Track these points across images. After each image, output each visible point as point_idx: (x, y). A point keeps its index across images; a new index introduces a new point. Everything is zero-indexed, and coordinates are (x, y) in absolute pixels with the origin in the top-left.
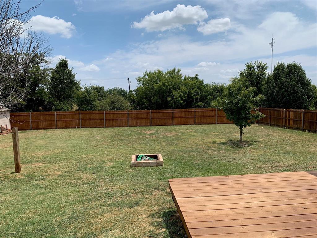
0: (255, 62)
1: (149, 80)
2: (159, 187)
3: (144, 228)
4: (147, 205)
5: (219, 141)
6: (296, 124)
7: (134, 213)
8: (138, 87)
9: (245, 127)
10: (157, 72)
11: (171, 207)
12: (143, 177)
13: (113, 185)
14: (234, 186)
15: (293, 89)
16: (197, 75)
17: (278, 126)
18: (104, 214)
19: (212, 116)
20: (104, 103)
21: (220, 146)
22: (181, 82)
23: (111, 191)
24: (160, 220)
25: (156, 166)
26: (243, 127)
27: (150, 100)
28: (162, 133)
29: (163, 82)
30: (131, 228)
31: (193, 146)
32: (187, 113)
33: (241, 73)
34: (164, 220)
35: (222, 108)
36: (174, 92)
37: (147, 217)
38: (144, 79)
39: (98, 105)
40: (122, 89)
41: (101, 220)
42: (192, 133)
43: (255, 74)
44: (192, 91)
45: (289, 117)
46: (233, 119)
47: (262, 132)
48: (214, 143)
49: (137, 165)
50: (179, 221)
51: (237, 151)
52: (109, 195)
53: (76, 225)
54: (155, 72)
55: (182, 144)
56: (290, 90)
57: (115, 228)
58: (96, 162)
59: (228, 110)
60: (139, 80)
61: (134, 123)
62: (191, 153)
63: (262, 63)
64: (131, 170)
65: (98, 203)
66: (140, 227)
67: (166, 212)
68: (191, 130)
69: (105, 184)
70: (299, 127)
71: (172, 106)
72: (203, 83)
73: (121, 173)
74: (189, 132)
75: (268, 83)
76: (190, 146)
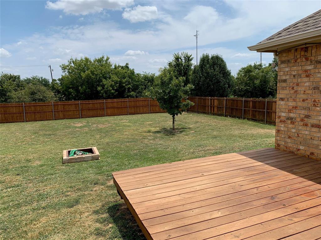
0: (182, 53)
1: (76, 68)
2: (99, 182)
3: (90, 227)
4: (88, 202)
5: (153, 129)
6: (220, 111)
7: (76, 212)
8: (63, 76)
9: (177, 115)
10: (84, 59)
11: (115, 201)
12: (79, 173)
13: (45, 185)
14: (178, 172)
15: (217, 79)
16: (127, 64)
17: (204, 113)
18: (40, 219)
19: (145, 106)
20: (22, 95)
21: (155, 135)
22: (112, 71)
23: (44, 191)
24: (105, 215)
25: (91, 160)
26: (176, 115)
27: (77, 90)
28: (94, 125)
29: (91, 71)
30: (74, 229)
31: (129, 137)
32: (120, 103)
33: (169, 64)
34: (110, 215)
35: (156, 97)
36: (104, 82)
37: (90, 215)
38: (69, 67)
39: (14, 96)
40: (43, 78)
41: (36, 226)
42: (127, 123)
43: (182, 64)
44: (124, 81)
45: (214, 105)
46: (166, 108)
47: (191, 119)
48: (149, 132)
49: (70, 161)
50: (126, 214)
51: (171, 139)
52: (41, 197)
53: (6, 237)
54: (82, 60)
55: (117, 135)
56: (214, 80)
57: (56, 232)
58: (19, 162)
59: (161, 99)
60: (64, 68)
61: (61, 115)
62: (128, 144)
63: (188, 54)
64: (64, 167)
65: (29, 207)
66: (84, 226)
67: (110, 207)
68: (125, 121)
69: (34, 185)
70: (222, 113)
71: (102, 96)
72: (134, 73)
73: (52, 172)
74: (123, 123)
75: (195, 73)
76: (126, 137)
